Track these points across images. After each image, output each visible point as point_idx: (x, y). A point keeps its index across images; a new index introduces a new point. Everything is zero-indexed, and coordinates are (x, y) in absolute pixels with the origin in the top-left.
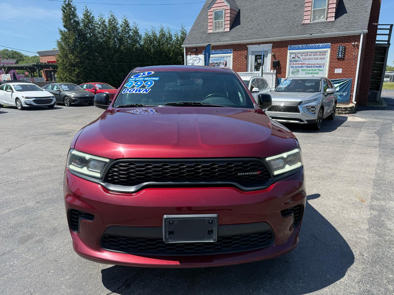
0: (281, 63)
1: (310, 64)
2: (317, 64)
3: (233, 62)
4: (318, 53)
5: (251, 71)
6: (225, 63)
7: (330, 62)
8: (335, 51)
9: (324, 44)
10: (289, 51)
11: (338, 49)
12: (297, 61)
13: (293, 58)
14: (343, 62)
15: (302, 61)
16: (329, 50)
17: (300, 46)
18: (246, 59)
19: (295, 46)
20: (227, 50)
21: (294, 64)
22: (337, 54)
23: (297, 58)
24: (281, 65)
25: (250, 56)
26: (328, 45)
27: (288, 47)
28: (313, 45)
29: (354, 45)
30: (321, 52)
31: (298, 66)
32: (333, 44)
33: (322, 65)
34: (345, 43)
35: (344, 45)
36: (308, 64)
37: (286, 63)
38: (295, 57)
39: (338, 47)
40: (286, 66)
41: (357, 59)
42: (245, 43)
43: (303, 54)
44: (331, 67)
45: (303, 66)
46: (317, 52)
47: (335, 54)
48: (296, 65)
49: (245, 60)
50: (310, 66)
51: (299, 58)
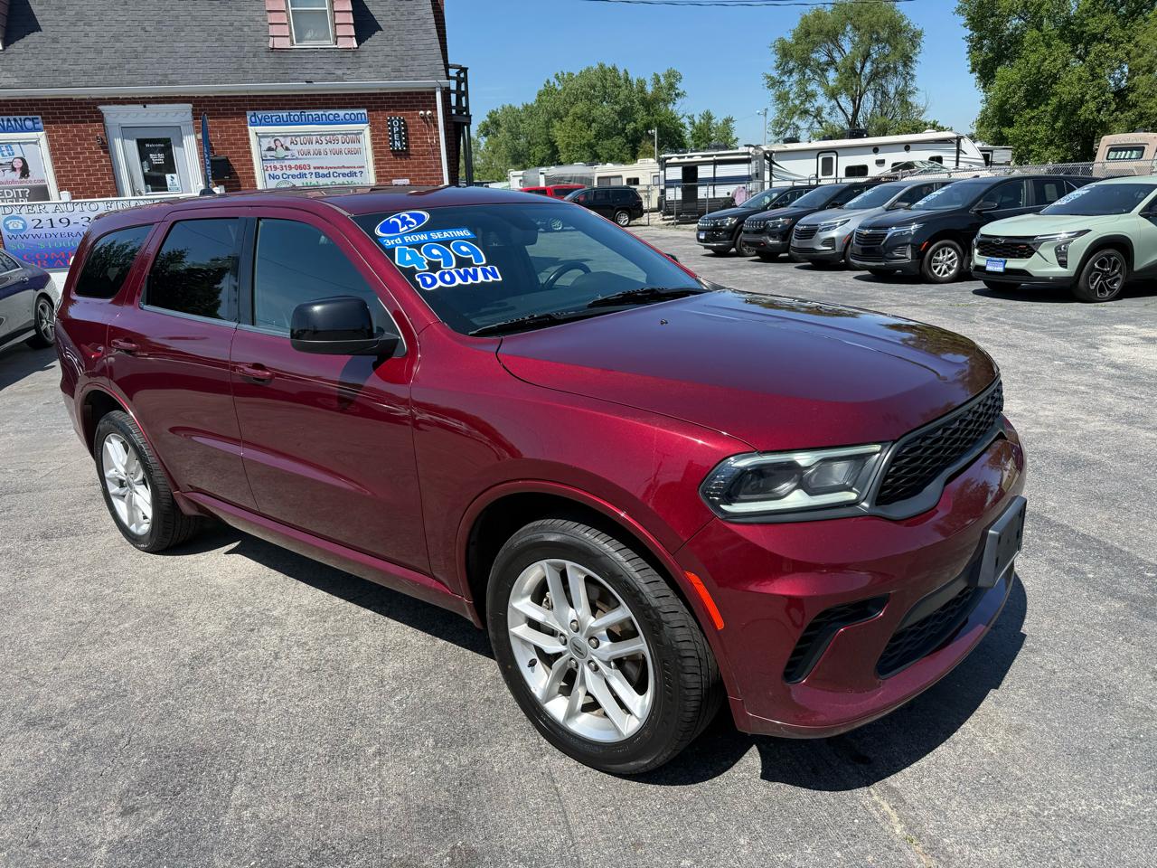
0: (236, 165)
1: (322, 168)
2: (344, 167)
3: (55, 160)
4: (340, 137)
5: (134, 195)
6: (18, 164)
7: (377, 162)
8: (383, 131)
9: (350, 112)
10: (252, 130)
11: (389, 126)
12: (283, 159)
13: (270, 149)
14: (408, 160)
15: (297, 159)
16: (366, 129)
17: (284, 114)
18: (105, 152)
19: (270, 113)
20: (17, 117)
21: (276, 168)
22: (390, 141)
23: (280, 148)
24: (238, 172)
25: (118, 142)
26: (361, 114)
27: (248, 117)
28: (320, 112)
29: (423, 118)
30: (346, 134)
31: (288, 172)
32: (374, 113)
33: (357, 170)
34: (403, 110)
35: (401, 115)
36: (318, 168)
37: (252, 164)
38: (274, 147)
39: (389, 121)
40: (253, 173)
41: (440, 154)
42: (87, 97)
43: (298, 139)
44: (381, 176)
45: (305, 174)
46: (335, 134)
47: (384, 139)
48: (284, 171)
49: (102, 154)
50: (325, 172)
51: (287, 149)
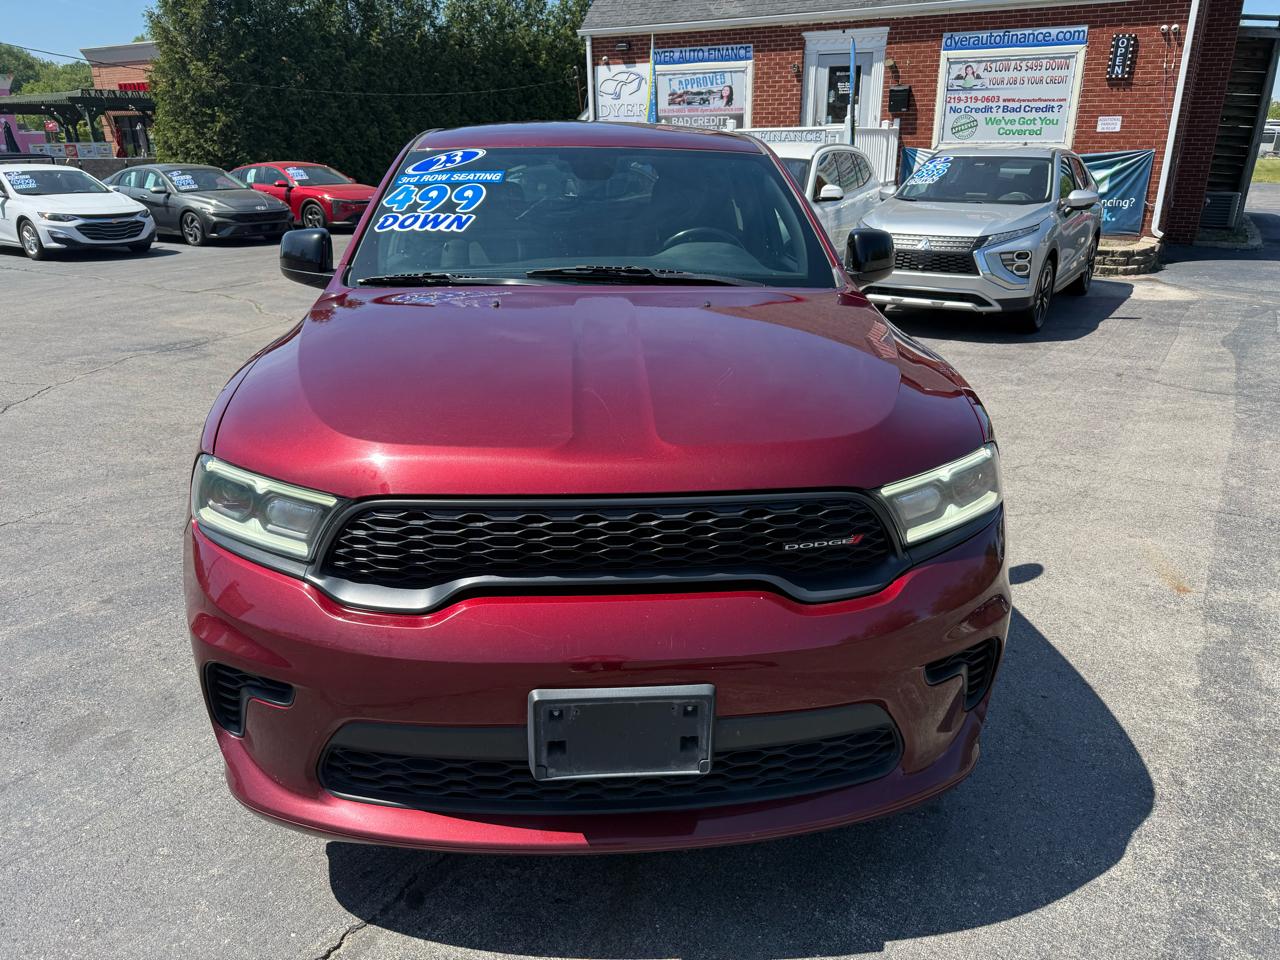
0: (917, 96)
1: (1014, 100)
2: (1040, 100)
3: (756, 88)
4: (1044, 62)
5: (815, 125)
6: (726, 93)
7: (1084, 94)
8: (1103, 53)
9: (1065, 30)
10: (944, 54)
11: (1113, 46)
12: (971, 89)
13: (959, 77)
14: (1128, 92)
15: (987, 89)
16: (1081, 51)
17: (984, 35)
18: (798, 81)
19: (968, 35)
20: (734, 46)
21: (960, 100)
22: (1109, 66)
23: (970, 77)
24: (918, 103)
25: (812, 71)
26: (1078, 31)
27: (944, 40)
28: (1027, 32)
29: (1165, 34)
30: (1053, 58)
31: (973, 105)
32: (1097, 30)
33: (1055, 104)
34: (1138, 25)
35: (1132, 31)
36: (1009, 100)
37: (935, 95)
38: (964, 75)
39: (1114, 39)
40: (934, 106)
41: (1176, 84)
42: (794, 24)
43: (993, 65)
44: (1085, 112)
45: (991, 108)
46: (1039, 59)
47: (1101, 64)
48: (968, 104)
49: (795, 83)
50: (1016, 105)
51: (978, 77)
